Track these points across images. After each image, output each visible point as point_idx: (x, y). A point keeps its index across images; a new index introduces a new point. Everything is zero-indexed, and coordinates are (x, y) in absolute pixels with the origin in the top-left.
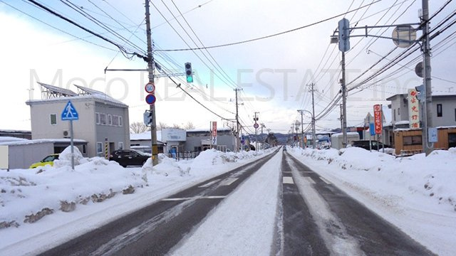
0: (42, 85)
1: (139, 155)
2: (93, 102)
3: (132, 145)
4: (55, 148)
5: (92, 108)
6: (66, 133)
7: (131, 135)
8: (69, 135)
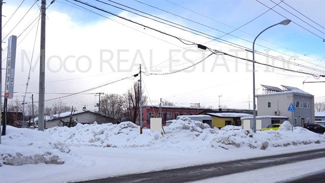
0: (263, 86)
1: (321, 127)
2: (292, 95)
3: (316, 120)
4: (272, 121)
5: (292, 98)
6: (276, 113)
7: (315, 113)
8: (278, 114)
